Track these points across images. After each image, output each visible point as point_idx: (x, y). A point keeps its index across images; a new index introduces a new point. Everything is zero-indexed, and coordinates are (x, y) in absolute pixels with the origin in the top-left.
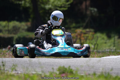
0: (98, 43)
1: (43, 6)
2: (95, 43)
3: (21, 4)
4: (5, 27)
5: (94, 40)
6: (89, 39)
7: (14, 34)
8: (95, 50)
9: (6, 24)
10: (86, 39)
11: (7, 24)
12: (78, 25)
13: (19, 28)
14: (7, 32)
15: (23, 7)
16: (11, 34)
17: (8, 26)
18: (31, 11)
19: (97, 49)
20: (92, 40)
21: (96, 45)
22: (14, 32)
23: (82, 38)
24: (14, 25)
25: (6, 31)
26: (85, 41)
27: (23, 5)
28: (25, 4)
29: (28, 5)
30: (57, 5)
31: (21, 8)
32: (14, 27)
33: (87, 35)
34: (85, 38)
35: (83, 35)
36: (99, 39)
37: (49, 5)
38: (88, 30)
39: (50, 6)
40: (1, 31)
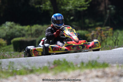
0: (119, 38)
1: (62, 7)
2: (116, 39)
3: (42, 8)
4: (27, 31)
6: (110, 36)
7: (37, 37)
9: (29, 28)
10: (107, 36)
12: (98, 24)
13: (42, 31)
14: (30, 36)
15: (44, 11)
16: (33, 37)
17: (31, 30)
19: (118, 45)
20: (113, 36)
21: (117, 41)
22: (37, 35)
23: (103, 36)
24: (36, 28)
26: (105, 38)
27: (44, 8)
30: (76, 5)
31: (42, 12)
32: (36, 30)
33: (107, 32)
35: (103, 32)
36: (120, 34)
37: (69, 6)
38: (108, 27)
40: (24, 35)
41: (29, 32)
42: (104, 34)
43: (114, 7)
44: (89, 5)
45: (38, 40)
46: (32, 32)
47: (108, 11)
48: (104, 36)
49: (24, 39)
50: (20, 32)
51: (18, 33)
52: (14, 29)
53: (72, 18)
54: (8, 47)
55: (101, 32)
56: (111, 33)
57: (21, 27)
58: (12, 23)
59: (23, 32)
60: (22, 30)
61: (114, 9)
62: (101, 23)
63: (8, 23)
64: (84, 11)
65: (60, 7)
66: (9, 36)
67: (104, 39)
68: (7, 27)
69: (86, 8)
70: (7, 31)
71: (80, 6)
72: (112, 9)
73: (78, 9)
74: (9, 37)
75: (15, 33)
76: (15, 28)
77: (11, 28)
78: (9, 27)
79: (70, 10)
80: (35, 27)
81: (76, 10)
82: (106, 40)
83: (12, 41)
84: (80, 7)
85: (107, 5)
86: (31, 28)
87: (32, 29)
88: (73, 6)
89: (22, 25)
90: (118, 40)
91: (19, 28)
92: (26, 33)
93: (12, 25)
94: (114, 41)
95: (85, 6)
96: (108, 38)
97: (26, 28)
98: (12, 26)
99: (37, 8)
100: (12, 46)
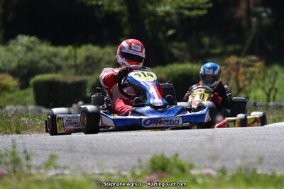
0: (276, 86)
1: (150, 8)
2: (270, 86)
3: (102, 5)
4: (67, 58)
5: (267, 80)
6: (257, 80)
7: (89, 74)
8: (271, 103)
9: (70, 51)
10: (250, 79)
11: (73, 52)
12: (231, 48)
13: (100, 60)
14: (73, 71)
15: (107, 13)
16: (81, 74)
17: (75, 57)
18: (124, 19)
19: (274, 99)
20: (263, 80)
21: (273, 91)
22: (89, 70)
23: (241, 78)
24: (88, 53)
25: (70, 67)
26: (247, 83)
27: (106, 8)
28: (110, 5)
29: (117, 7)
30: (182, 4)
31: (103, 15)
32: (88, 58)
33: (252, 69)
34: (248, 76)
35: (242, 70)
36: (280, 75)
37: (165, 5)
38: (254, 58)
39: (168, 8)
40: (58, 69)
41: (71, 62)
42: (245, 73)
43: (269, 10)
44: (210, 5)
45: (91, 80)
46: (79, 61)
47: (254, 20)
48: (243, 78)
49: (58, 77)
50: (50, 61)
51: (44, 62)
52: (36, 53)
53: (170, 32)
54: (21, 93)
55: (238, 70)
56: (259, 72)
57: (52, 49)
58: (33, 39)
59: (58, 61)
60: (55, 55)
61: (269, 16)
62: (238, 47)
63: (24, 39)
64: (199, 17)
65: (144, 6)
66: (24, 67)
67: (245, 87)
68: (19, 48)
69: (205, 12)
70: (21, 56)
71: (189, 6)
72: (264, 15)
73: (186, 13)
74: (25, 71)
75: (38, 62)
76: (40, 52)
77: (29, 49)
78: (24, 49)
79: (168, 14)
80: (85, 51)
81: (182, 14)
82: (248, 88)
83: (32, 81)
84: (190, 9)
85: (251, 5)
86: (76, 53)
87: (78, 54)
88: (174, 5)
89: (56, 43)
90: (276, 90)
91: (48, 51)
92: (64, 64)
93: (32, 42)
94: (267, 89)
95: (202, 6)
96: (254, 82)
97: (65, 51)
98: (31, 45)
99: (92, 6)
100: (30, 91)
